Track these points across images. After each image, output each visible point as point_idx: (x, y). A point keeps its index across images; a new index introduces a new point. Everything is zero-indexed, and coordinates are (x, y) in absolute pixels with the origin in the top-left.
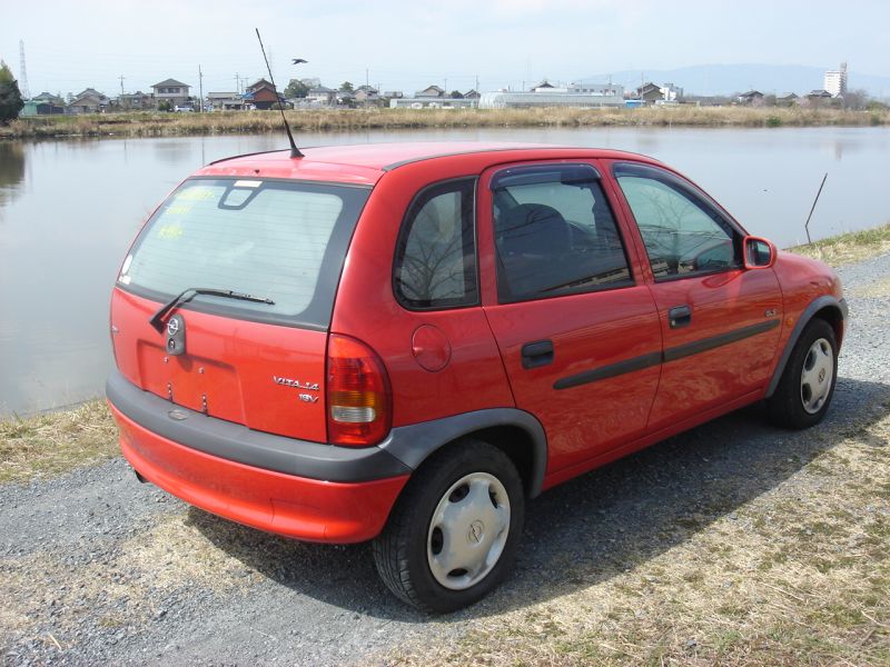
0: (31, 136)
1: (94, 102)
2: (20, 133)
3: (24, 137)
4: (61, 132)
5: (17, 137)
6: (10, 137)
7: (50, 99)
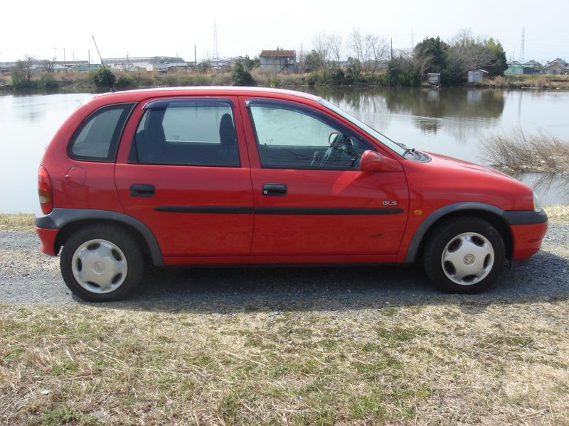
0: (506, 87)
1: (560, 67)
2: (499, 85)
3: (502, 87)
4: (525, 85)
5: (498, 87)
6: (494, 87)
7: (535, 65)
